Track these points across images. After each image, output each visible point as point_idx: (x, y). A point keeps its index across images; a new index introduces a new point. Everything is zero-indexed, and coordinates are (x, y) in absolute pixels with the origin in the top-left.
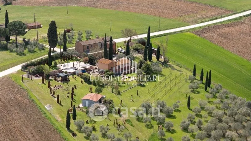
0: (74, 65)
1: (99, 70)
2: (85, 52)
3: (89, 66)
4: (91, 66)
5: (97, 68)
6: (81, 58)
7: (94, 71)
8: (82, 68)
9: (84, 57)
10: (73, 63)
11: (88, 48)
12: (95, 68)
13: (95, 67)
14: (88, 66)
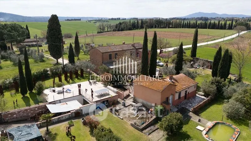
0: (80, 90)
1: (135, 101)
2: (105, 64)
3: (114, 91)
4: (117, 93)
5: (128, 96)
6: (98, 74)
7: (124, 105)
8: (98, 96)
9: (103, 73)
10: (79, 86)
11: (110, 58)
12: (125, 95)
13: (126, 93)
14: (112, 92)
